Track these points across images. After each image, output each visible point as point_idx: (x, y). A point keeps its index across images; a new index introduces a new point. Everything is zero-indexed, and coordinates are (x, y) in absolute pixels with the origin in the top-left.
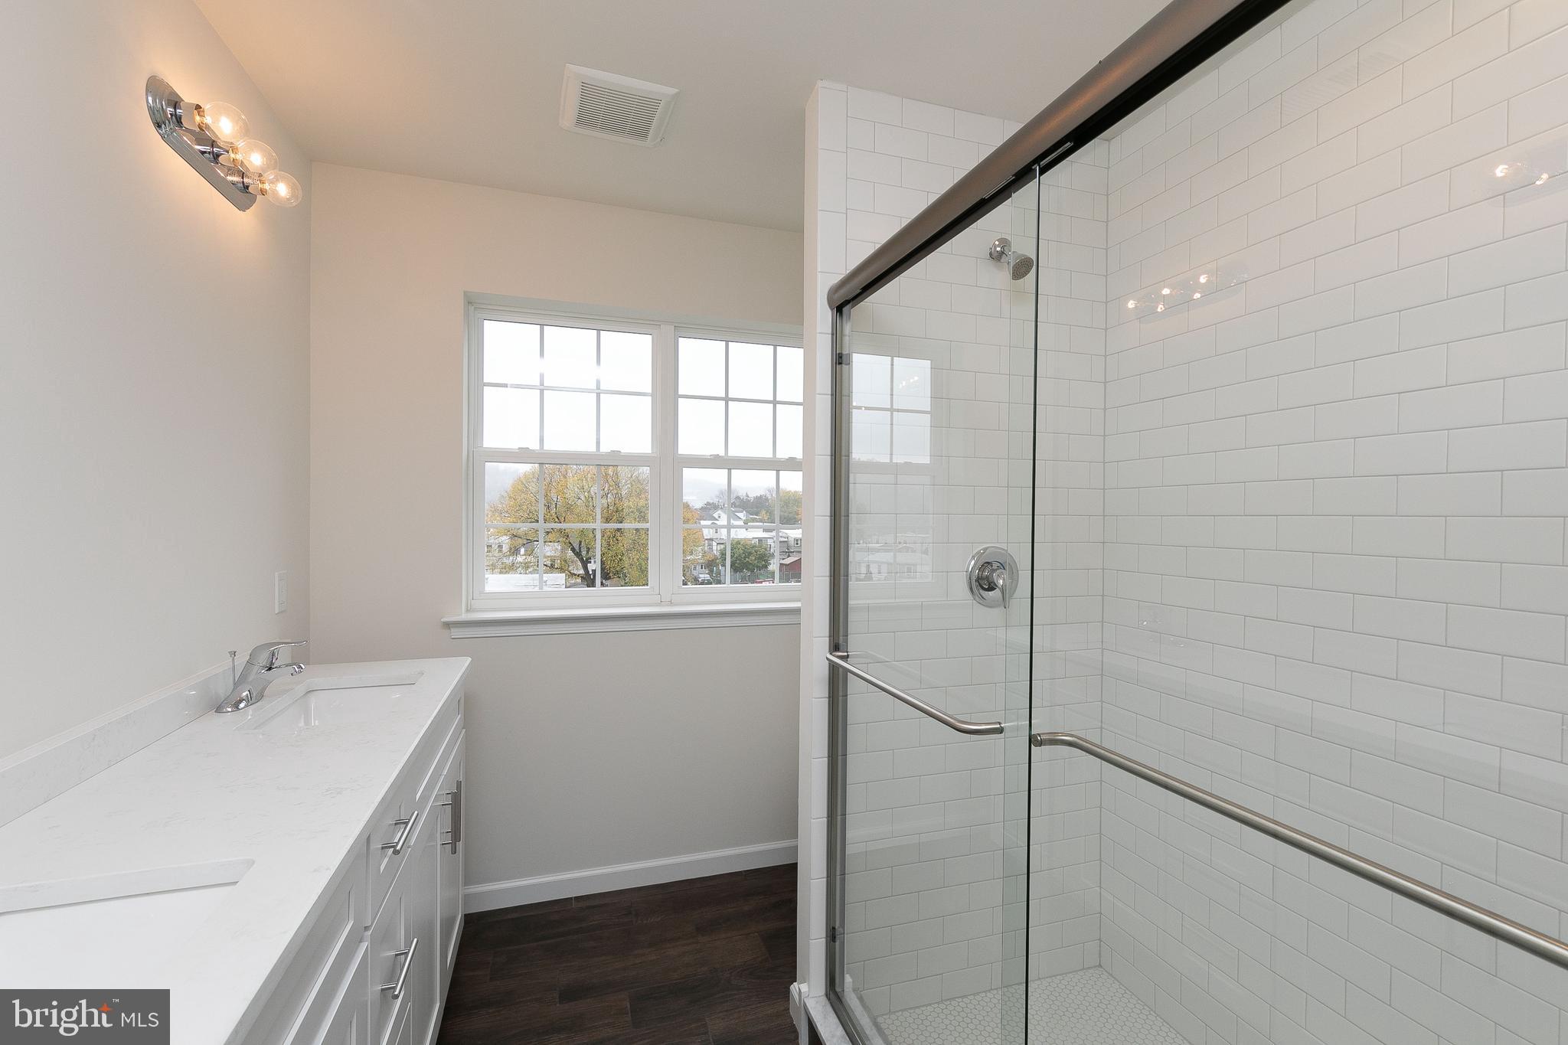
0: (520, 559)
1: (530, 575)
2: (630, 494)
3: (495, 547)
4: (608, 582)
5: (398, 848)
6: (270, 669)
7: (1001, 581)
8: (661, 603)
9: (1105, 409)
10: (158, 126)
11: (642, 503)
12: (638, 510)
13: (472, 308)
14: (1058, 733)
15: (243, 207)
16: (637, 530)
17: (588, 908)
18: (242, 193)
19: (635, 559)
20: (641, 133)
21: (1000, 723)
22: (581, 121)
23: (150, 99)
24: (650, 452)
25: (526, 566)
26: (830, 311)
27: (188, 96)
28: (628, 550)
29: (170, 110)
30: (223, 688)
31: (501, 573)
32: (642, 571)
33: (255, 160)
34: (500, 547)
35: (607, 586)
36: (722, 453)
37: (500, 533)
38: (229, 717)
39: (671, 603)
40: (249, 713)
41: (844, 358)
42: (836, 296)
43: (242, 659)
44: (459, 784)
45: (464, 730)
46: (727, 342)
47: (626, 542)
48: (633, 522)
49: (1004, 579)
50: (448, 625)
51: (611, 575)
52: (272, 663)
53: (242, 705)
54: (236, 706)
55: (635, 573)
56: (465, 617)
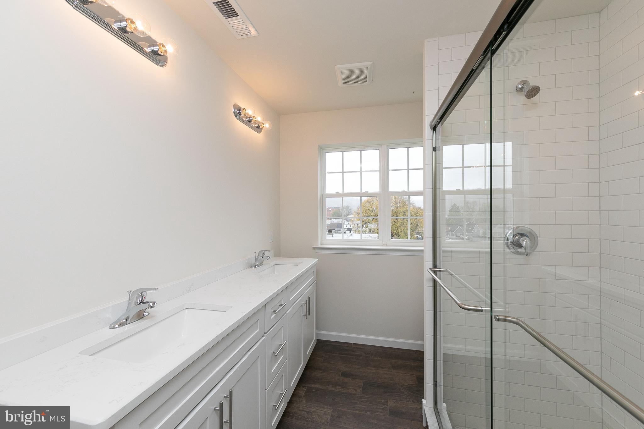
0: (364, 229)
1: (367, 234)
2: (400, 206)
3: (356, 225)
4: (393, 237)
5: (276, 312)
6: (263, 257)
7: (525, 243)
8: (383, 245)
9: (599, 154)
10: (236, 116)
11: (405, 209)
12: (403, 212)
13: (322, 150)
14: (507, 316)
15: (259, 132)
16: (403, 219)
17: (356, 348)
18: (258, 129)
19: (402, 230)
20: (365, 80)
21: (481, 307)
22: (345, 82)
23: (234, 110)
24: (379, 191)
25: (366, 231)
26: (431, 130)
27: (242, 106)
28: (400, 226)
29: (238, 112)
30: (253, 261)
31: (358, 233)
32: (405, 234)
33: (259, 119)
34: (358, 225)
35: (393, 239)
36: (406, 190)
37: (359, 220)
38: (253, 270)
39: (387, 246)
40: (258, 268)
41: (437, 148)
42: (433, 124)
43: (257, 254)
44: (309, 298)
45: (316, 281)
46: (408, 148)
47: (399, 223)
48: (401, 216)
49: (526, 242)
50: (314, 248)
51: (394, 235)
52: (263, 256)
53: (256, 267)
54: (255, 267)
55: (402, 234)
56: (319, 246)
